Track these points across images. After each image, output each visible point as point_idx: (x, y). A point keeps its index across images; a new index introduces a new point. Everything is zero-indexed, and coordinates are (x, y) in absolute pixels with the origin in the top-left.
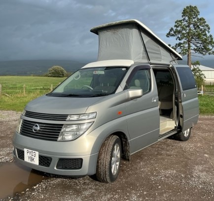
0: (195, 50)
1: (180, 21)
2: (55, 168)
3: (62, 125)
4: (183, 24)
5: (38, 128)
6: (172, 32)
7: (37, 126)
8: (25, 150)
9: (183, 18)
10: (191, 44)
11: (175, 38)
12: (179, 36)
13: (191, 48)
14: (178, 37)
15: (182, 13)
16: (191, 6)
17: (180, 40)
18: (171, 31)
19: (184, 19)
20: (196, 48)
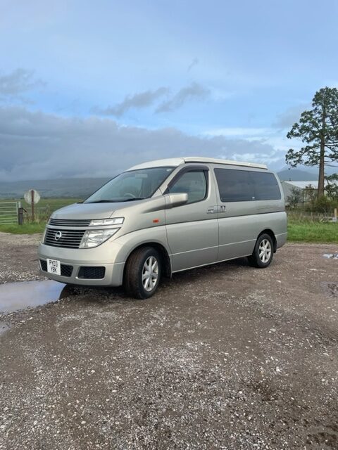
0: (331, 156)
1: (310, 113)
2: (77, 278)
3: (84, 231)
4: (314, 117)
5: (60, 236)
6: (297, 131)
7: (59, 233)
8: (48, 260)
9: (314, 108)
10: (326, 149)
11: (301, 138)
12: (308, 136)
13: (325, 154)
14: (306, 138)
15: (314, 100)
16: (327, 88)
17: (308, 141)
18: (294, 128)
19: (316, 109)
20: (333, 153)
